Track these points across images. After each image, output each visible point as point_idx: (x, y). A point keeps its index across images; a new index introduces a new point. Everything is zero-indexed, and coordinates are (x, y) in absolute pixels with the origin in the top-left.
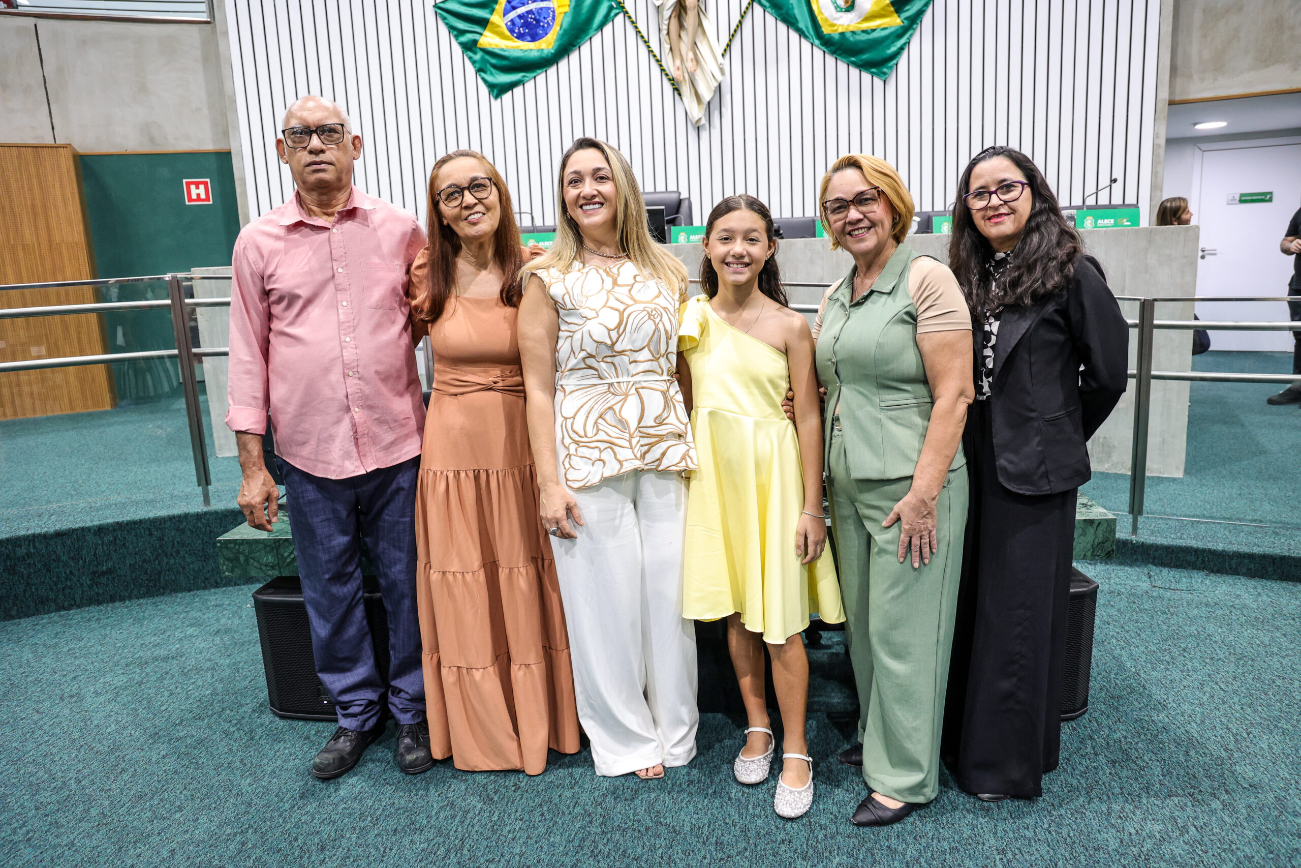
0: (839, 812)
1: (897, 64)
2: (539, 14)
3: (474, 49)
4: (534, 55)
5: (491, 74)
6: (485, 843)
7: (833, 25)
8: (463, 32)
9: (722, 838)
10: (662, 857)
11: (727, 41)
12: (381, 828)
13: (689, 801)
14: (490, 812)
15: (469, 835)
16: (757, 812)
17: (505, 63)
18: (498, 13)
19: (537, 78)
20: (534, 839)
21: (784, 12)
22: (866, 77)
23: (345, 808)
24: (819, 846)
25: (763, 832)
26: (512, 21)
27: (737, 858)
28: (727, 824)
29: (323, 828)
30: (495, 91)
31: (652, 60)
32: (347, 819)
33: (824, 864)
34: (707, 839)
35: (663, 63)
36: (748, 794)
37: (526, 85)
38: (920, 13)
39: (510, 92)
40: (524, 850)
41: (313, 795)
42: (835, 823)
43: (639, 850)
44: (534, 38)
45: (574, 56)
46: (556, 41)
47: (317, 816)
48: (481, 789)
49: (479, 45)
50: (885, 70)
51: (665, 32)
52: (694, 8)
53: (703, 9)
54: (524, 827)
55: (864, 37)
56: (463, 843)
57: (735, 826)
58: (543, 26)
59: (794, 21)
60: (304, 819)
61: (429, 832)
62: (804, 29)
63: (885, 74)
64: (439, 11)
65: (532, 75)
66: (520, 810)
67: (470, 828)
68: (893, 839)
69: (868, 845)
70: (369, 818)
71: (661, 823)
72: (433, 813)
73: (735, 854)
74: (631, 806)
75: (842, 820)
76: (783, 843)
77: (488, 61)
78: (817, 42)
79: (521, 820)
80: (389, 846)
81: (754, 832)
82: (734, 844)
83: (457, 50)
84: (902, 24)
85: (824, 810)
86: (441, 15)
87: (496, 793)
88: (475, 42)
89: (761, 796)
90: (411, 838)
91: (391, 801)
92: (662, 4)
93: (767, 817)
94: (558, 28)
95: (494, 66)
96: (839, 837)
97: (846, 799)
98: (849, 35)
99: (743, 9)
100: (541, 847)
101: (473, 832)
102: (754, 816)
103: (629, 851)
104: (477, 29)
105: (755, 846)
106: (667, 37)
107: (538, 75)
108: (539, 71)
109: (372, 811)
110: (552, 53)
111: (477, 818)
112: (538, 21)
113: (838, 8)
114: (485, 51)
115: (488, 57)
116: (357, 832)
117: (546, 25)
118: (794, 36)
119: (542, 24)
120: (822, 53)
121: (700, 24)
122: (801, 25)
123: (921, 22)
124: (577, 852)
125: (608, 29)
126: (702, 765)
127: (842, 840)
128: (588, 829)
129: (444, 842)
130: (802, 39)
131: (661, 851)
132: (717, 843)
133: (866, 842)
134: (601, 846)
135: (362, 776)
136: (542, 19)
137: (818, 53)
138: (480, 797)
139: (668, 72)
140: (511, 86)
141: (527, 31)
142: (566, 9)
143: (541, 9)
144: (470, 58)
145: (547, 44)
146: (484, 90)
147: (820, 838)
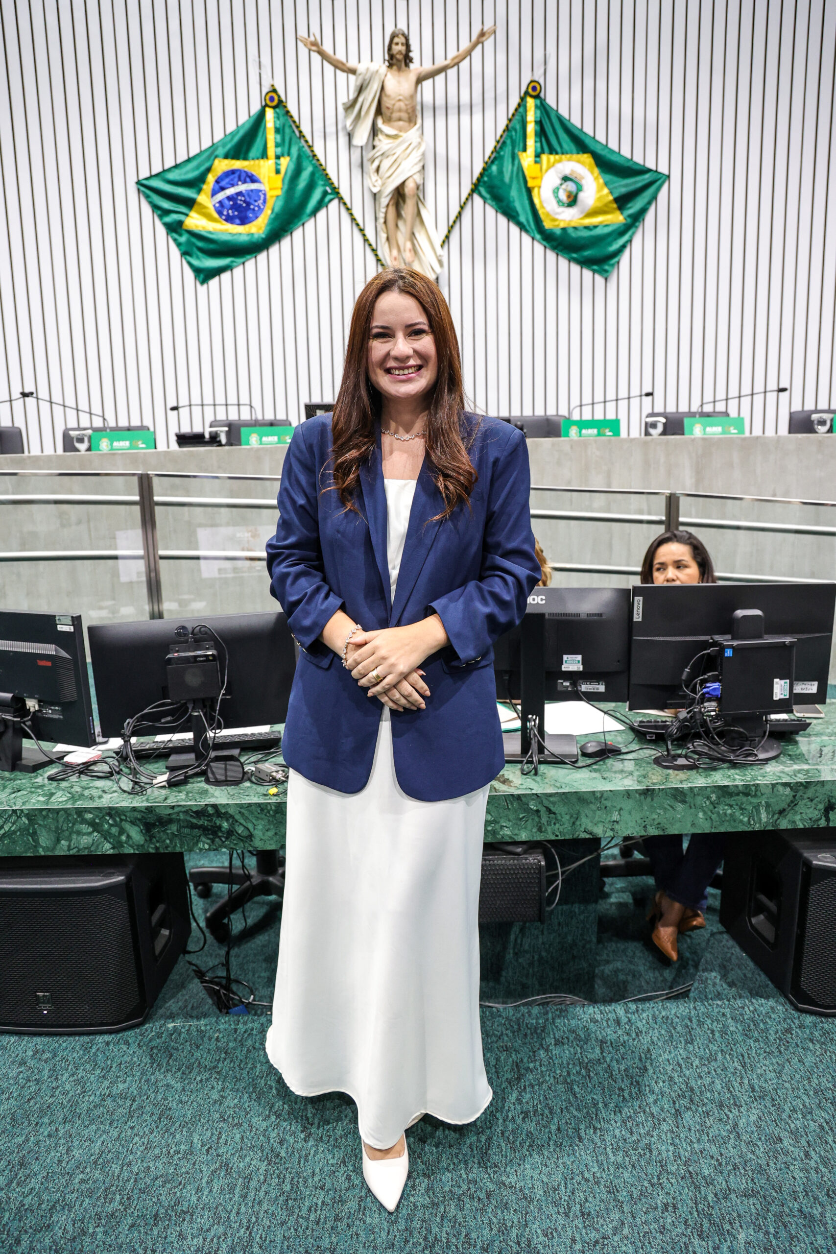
0: (721, 1155)
1: (618, 263)
2: (249, 195)
3: (179, 230)
4: (244, 239)
5: (198, 258)
6: (280, 1232)
7: (554, 220)
8: (167, 212)
9: (587, 1204)
10: (518, 1243)
11: (445, 232)
12: (136, 1213)
13: (530, 1146)
14: (279, 1177)
15: (257, 1218)
16: (619, 1159)
17: (212, 246)
18: (206, 194)
19: (247, 264)
20: (345, 1221)
21: (504, 204)
22: (587, 274)
23: (82, 1181)
24: (713, 1213)
25: (636, 1193)
26: (220, 202)
27: (616, 1238)
28: (587, 1180)
29: (54, 1218)
30: (202, 276)
31: (368, 249)
32: (87, 1201)
33: (729, 1244)
34: (569, 1209)
35: (379, 253)
36: (600, 1129)
37: (235, 271)
38: (643, 211)
39: (216, 279)
40: (335, 1240)
41: (37, 1159)
42: (721, 1173)
43: (486, 1232)
44: (244, 221)
45: (286, 242)
46: (268, 224)
47: (45, 1197)
48: (261, 1138)
49: (184, 227)
50: (606, 267)
51: (381, 220)
52: (414, 196)
53: (421, 197)
54: (328, 1200)
55: (586, 234)
56: (250, 1233)
57: (598, 1183)
58: (254, 210)
59: (514, 214)
60: (27, 1201)
61: (202, 1217)
62: (525, 223)
63: (606, 271)
64: (142, 189)
65: (242, 260)
66: (317, 1171)
67: (257, 1207)
68: (801, 1197)
69: (773, 1208)
70: (118, 1197)
71: (504, 1185)
72: (204, 1181)
73: (610, 1232)
74: (460, 1157)
75: (729, 1168)
76: (667, 1211)
77: (194, 244)
78: (538, 236)
79: (322, 1188)
80: (151, 1245)
81: (625, 1193)
82: (605, 1214)
83: (161, 231)
84: (624, 221)
85: (701, 1152)
86: (144, 193)
87: (281, 1143)
88: (180, 223)
89: (617, 1132)
90: (178, 1229)
91: (145, 1165)
92: (380, 191)
93: (633, 1166)
94: (269, 212)
95: (201, 250)
96: (733, 1196)
97: (724, 1134)
98: (570, 231)
99: (463, 199)
100: (357, 1234)
101: (262, 1212)
102: (618, 1166)
103: (474, 1235)
104: (183, 209)
105: (634, 1217)
106: (384, 226)
107: (248, 260)
108: (248, 257)
109: (121, 1183)
110: (263, 239)
111: (263, 1189)
112: (248, 204)
113: (560, 202)
114: (191, 233)
115: (194, 240)
116: (103, 1222)
117: (256, 209)
118: (515, 230)
119: (252, 207)
120: (542, 248)
121: (419, 214)
122: (522, 219)
123: (643, 220)
124: (406, 1241)
125: (321, 215)
126: (533, 1087)
127: (738, 1201)
128: (412, 1199)
129: (225, 1234)
130: (524, 234)
131: (514, 1232)
132: (583, 1214)
133: (769, 1203)
134: (435, 1230)
135: (102, 1123)
136: (252, 201)
137: (539, 248)
138: (262, 1151)
139: (384, 262)
140: (217, 272)
141: (236, 213)
142: (279, 192)
143: (252, 191)
144: (175, 240)
145: (258, 228)
146: (189, 274)
147: (710, 1199)
